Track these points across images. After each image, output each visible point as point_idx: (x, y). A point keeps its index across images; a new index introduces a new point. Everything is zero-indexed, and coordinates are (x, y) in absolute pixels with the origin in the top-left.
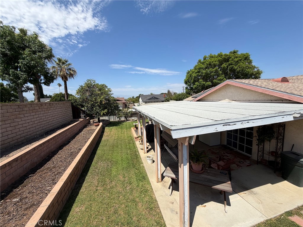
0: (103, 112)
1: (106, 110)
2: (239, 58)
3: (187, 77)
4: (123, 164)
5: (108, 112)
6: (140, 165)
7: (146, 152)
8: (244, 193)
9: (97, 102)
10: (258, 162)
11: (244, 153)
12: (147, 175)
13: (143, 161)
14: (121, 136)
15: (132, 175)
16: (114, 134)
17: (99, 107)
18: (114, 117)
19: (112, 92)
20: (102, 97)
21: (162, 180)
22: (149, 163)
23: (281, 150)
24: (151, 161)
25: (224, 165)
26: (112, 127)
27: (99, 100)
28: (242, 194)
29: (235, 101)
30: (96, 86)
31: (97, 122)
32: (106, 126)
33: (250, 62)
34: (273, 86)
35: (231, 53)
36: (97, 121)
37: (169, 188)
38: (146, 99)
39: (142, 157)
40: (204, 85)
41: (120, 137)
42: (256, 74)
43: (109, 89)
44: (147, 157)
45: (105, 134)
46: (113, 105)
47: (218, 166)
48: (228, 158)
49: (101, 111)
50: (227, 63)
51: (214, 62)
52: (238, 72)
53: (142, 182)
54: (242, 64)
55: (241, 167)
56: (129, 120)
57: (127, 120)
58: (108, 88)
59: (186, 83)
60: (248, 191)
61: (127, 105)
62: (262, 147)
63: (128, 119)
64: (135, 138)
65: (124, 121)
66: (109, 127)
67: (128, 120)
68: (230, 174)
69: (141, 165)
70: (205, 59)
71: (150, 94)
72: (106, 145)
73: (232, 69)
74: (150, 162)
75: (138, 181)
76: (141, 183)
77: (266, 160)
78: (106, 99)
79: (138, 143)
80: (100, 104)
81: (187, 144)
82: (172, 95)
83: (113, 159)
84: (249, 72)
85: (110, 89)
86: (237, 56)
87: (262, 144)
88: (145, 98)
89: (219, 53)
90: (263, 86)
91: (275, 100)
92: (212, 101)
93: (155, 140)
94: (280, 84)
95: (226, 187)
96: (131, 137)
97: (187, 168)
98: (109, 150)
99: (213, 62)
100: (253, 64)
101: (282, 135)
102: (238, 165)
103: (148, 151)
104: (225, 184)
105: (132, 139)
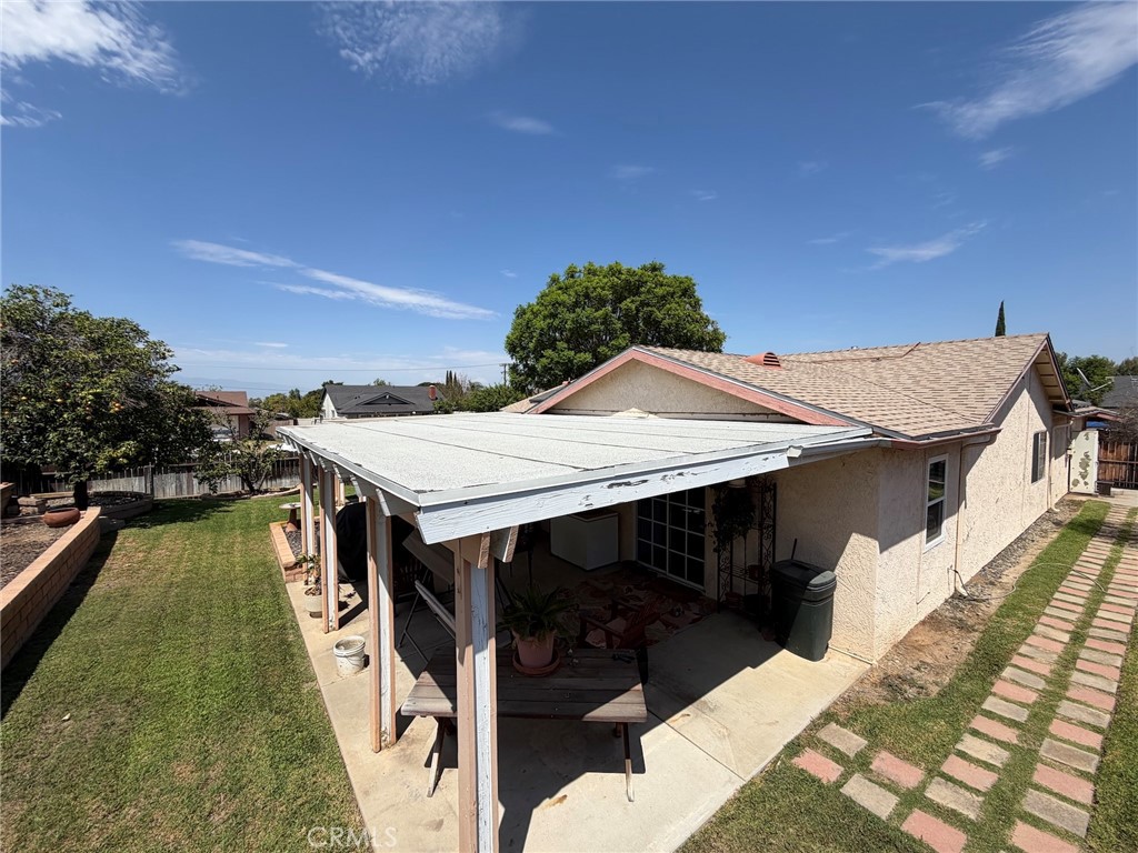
0: (109, 451)
1: (129, 446)
2: (668, 289)
3: (514, 329)
4: (206, 698)
5: (139, 453)
6: (297, 689)
7: (335, 624)
8: (683, 716)
9: (75, 405)
10: (719, 607)
11: (685, 582)
12: (328, 729)
13: (317, 668)
14: (213, 567)
15: (251, 745)
16: (168, 562)
17: (87, 426)
18: (178, 479)
19: (171, 362)
20: (107, 381)
21: (399, 735)
22: (346, 672)
23: (770, 560)
24: (355, 660)
25: (625, 631)
26: (160, 528)
27: (87, 395)
28: (677, 719)
29: (656, 413)
30: (72, 325)
31: (72, 505)
32: (128, 523)
33: (696, 305)
34: (746, 373)
35: (644, 268)
36: (72, 501)
37: (428, 764)
38: (355, 402)
39: (310, 649)
40: (570, 361)
41: (203, 572)
42: (711, 340)
43: (154, 346)
44: (337, 646)
45: (115, 562)
46: (176, 420)
47: (609, 634)
48: (638, 603)
49: (98, 447)
50: (637, 298)
51: (599, 290)
52: (667, 331)
53: (302, 765)
54: (674, 305)
55: (677, 628)
56: (266, 491)
57: (253, 492)
58: (152, 338)
59: (512, 348)
60: (695, 704)
61: (258, 422)
62: (728, 555)
63: (256, 487)
64: (286, 569)
65: (238, 496)
66: (141, 526)
67: (259, 492)
68: (643, 658)
69: (306, 688)
70: (572, 276)
71: (373, 384)
72: (114, 617)
73: (650, 317)
74: (347, 665)
75: (282, 766)
76: (295, 775)
77: (739, 596)
78: (130, 392)
79: (296, 590)
80: (95, 412)
81: (482, 562)
82: (464, 390)
83: (146, 687)
84: (693, 333)
85: (161, 343)
86: (661, 279)
87: (728, 547)
88: (349, 398)
89: (613, 263)
90: (723, 371)
91: (752, 414)
92: (592, 413)
93: (371, 564)
94: (761, 370)
95: (626, 706)
96: (264, 564)
97: (487, 662)
98: (126, 642)
99: (595, 288)
100: (705, 311)
101: (771, 514)
102: (667, 624)
103: (343, 622)
104: (625, 695)
105: (270, 576)
